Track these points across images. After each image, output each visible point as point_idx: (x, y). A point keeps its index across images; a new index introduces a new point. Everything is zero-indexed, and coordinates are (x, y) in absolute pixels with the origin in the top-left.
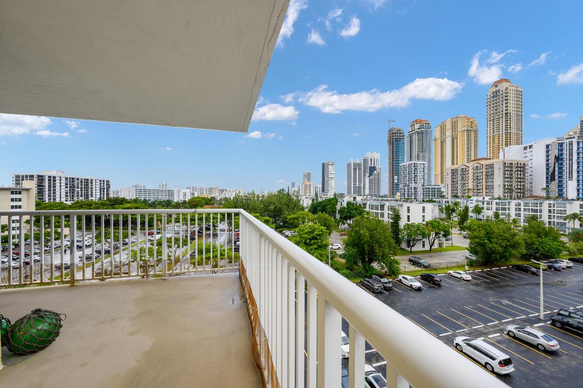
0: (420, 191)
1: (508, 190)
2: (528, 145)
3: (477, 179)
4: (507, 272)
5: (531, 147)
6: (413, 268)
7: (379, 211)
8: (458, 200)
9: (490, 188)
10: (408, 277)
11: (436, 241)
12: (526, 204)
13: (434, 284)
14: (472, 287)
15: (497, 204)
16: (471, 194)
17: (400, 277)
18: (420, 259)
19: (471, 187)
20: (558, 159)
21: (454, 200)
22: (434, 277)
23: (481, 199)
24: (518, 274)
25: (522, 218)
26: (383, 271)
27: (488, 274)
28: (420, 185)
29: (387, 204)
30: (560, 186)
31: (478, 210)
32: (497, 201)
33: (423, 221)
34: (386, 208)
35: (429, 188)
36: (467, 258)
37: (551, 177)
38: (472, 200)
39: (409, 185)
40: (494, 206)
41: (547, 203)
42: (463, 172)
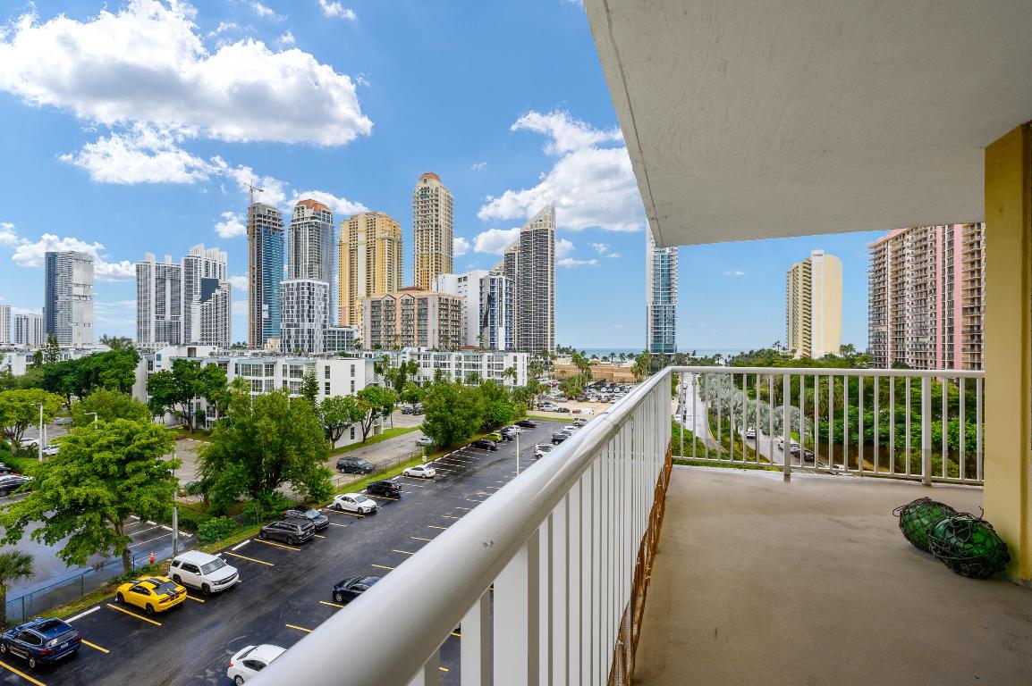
0: (319, 337)
1: (444, 338)
2: (463, 275)
3: (407, 319)
4: (468, 454)
5: (465, 278)
6: (351, 479)
7: (264, 378)
8: (385, 353)
9: (423, 334)
10: (353, 496)
11: (372, 426)
12: (467, 358)
13: (392, 495)
14: (440, 486)
15: (435, 357)
16: (399, 343)
17: (337, 499)
18: (356, 459)
19: (399, 332)
20: (491, 299)
21: (378, 353)
22: (389, 484)
23: (416, 350)
24: (478, 453)
25: (463, 377)
26: (300, 498)
27: (449, 462)
28: (319, 327)
29: (281, 362)
30: (492, 334)
31: (414, 368)
32: (436, 353)
33: (353, 391)
34: (278, 370)
35: (334, 332)
36: (419, 444)
37: (484, 323)
38: (405, 353)
39: (298, 326)
40: (432, 361)
41: (486, 355)
42: (388, 306)
